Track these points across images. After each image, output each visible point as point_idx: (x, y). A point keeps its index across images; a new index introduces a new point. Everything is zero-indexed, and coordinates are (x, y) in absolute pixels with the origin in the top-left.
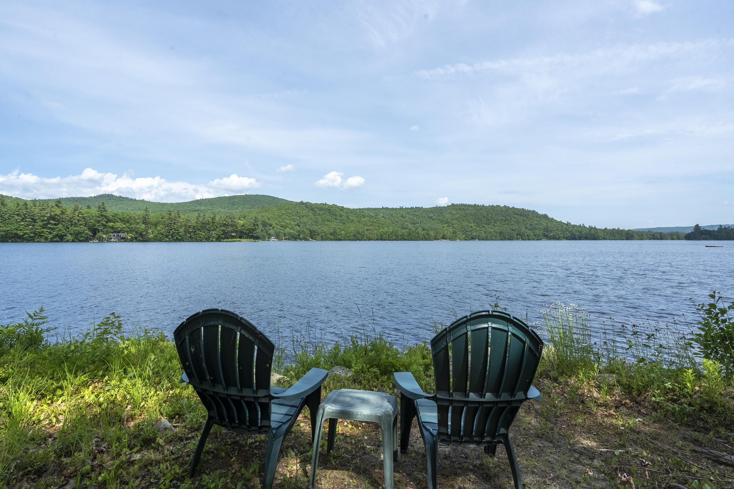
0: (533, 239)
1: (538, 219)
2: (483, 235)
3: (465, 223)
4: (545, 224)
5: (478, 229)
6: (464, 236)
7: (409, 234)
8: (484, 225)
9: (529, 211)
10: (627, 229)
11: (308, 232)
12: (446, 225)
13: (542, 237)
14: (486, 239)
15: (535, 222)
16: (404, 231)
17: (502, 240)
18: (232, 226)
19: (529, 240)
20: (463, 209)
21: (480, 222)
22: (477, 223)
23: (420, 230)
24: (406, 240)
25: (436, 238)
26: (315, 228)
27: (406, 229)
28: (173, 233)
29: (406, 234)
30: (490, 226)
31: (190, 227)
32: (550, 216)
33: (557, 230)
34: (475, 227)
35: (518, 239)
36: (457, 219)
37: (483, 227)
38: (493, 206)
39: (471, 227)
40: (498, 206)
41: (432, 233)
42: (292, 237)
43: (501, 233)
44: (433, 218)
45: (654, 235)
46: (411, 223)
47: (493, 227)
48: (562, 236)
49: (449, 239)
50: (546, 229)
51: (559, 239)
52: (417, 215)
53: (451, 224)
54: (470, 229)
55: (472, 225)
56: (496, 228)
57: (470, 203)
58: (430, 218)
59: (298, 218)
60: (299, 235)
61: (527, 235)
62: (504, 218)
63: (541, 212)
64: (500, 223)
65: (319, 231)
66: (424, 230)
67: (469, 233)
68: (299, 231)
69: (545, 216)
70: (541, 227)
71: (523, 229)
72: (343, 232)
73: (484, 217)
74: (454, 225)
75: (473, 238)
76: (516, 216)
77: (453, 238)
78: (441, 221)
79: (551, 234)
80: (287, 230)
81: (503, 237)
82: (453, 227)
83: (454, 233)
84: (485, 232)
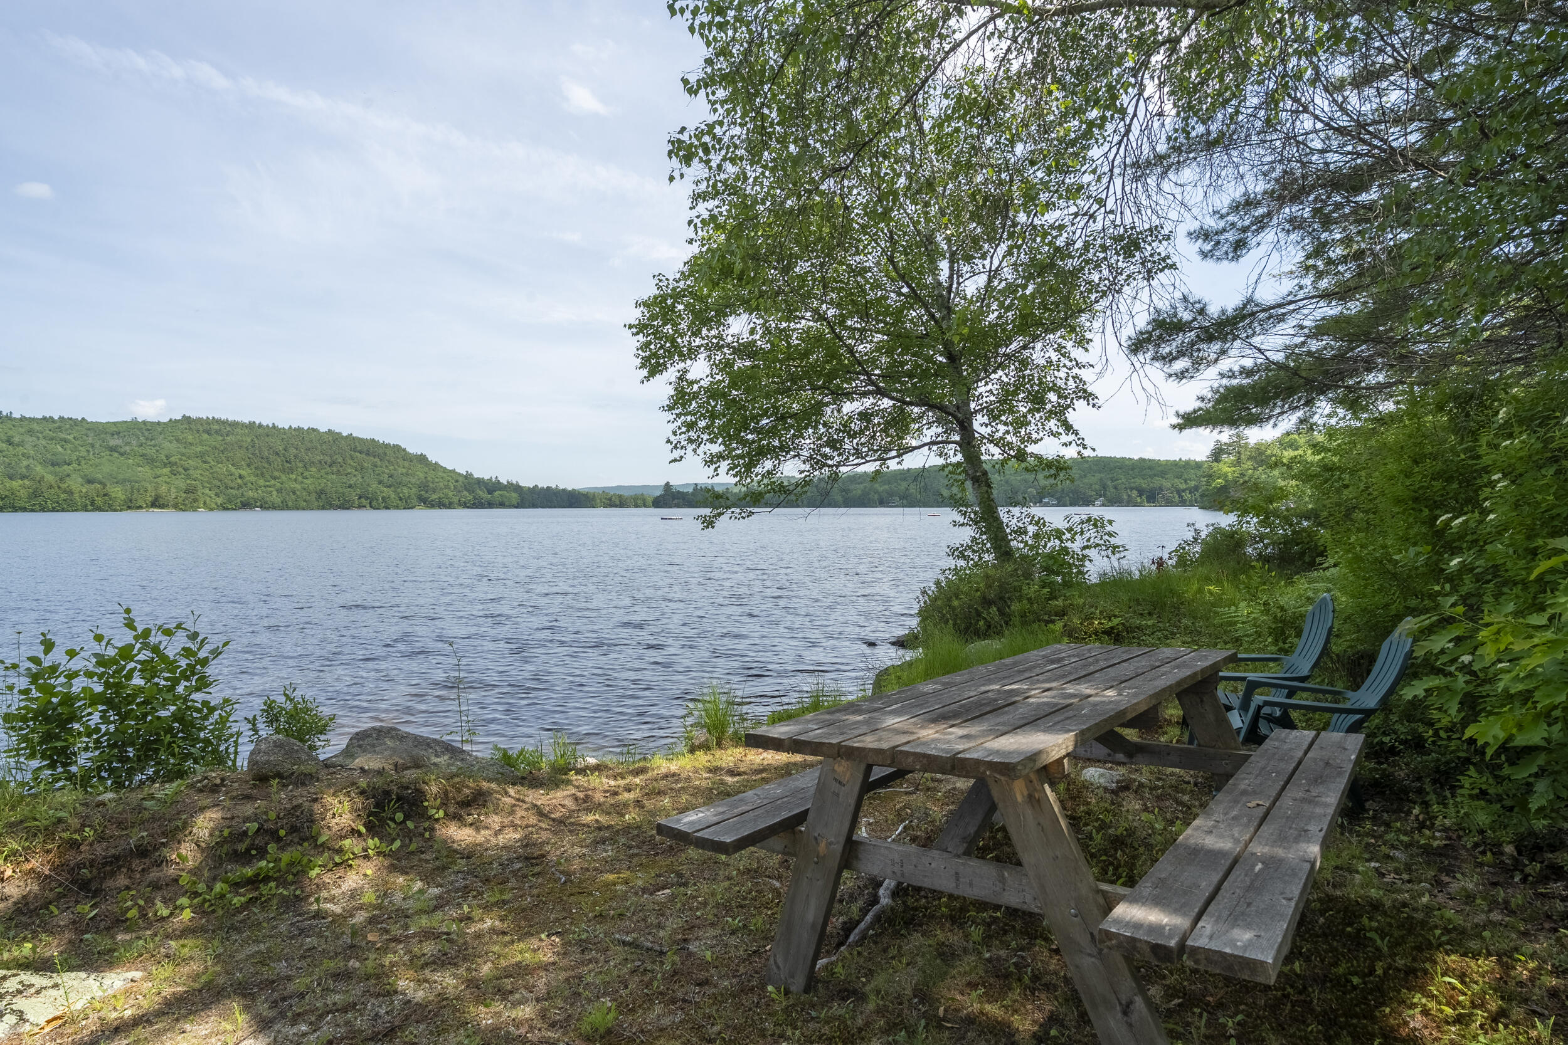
0: (397, 507)
1: (406, 464)
2: (275, 498)
3: (222, 469)
4: (422, 475)
5: (261, 482)
6: (219, 501)
7: (35, 494)
8: (276, 474)
9: (387, 446)
10: (570, 489)
12: (166, 470)
13: (415, 501)
14: (284, 507)
15: (401, 470)
16: (16, 484)
17: (323, 508)
19: (387, 508)
20: (217, 432)
21: (266, 465)
22: (256, 468)
23: (75, 483)
24: (24, 510)
25: (131, 505)
27: (23, 477)
29: (23, 493)
30: (293, 476)
32: (433, 458)
33: (447, 487)
34: (253, 478)
35: (361, 507)
36: (201, 456)
37: (275, 478)
38: (299, 429)
39: (241, 477)
40: (314, 430)
41: (118, 493)
43: (320, 493)
44: (122, 450)
45: (610, 499)
46: (44, 463)
47: (300, 478)
48: (456, 500)
49: (176, 506)
50: (424, 486)
51: (450, 506)
52: (66, 441)
53: (181, 469)
54: (239, 481)
55: (243, 472)
56: (306, 481)
57: (238, 419)
58: (113, 449)
61: (383, 498)
62: (328, 459)
63: (412, 449)
64: (319, 471)
66: (89, 482)
67: (234, 492)
69: (422, 459)
70: (413, 481)
71: (374, 486)
73: (277, 454)
74: (191, 472)
75: (246, 505)
76: (358, 455)
77: (188, 502)
78: (150, 461)
79: (434, 496)
81: (327, 501)
82: (188, 477)
83: (190, 490)
84: (279, 491)
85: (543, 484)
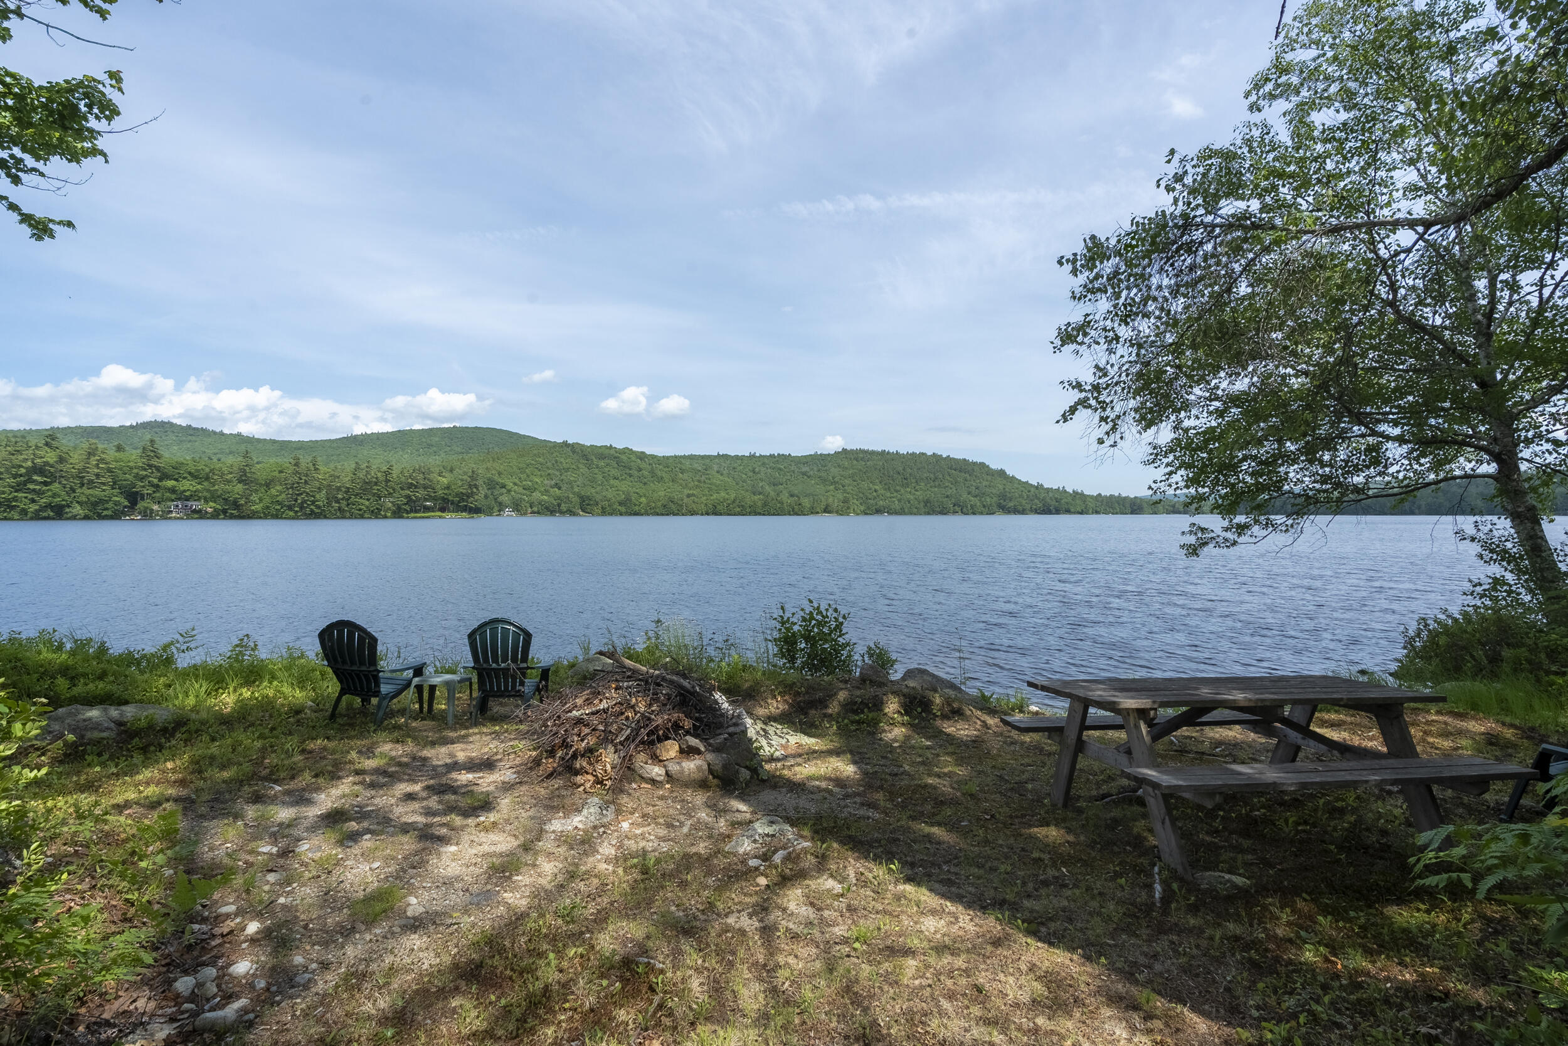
0: (981, 513)
1: (989, 478)
2: (897, 505)
3: (865, 485)
4: (1001, 487)
5: (888, 494)
6: (862, 508)
7: (765, 504)
8: (898, 488)
9: (975, 464)
10: (1132, 496)
11: (575, 499)
12: (832, 487)
13: (995, 508)
14: (901, 512)
15: (985, 483)
16: (756, 497)
17: (929, 514)
18: (425, 488)
19: (974, 514)
20: (862, 459)
21: (892, 482)
22: (885, 484)
23: (785, 497)
24: (760, 514)
25: (813, 512)
26: (589, 491)
27: (760, 493)
28: (304, 501)
29: (760, 504)
30: (909, 490)
31: (339, 489)
32: (1010, 472)
33: (1021, 496)
34: (883, 492)
35: (955, 512)
36: (852, 476)
37: (897, 491)
38: (913, 454)
39: (876, 491)
40: (923, 454)
41: (806, 502)
42: (547, 508)
43: (927, 502)
44: (809, 474)
45: (1174, 506)
46: (769, 484)
47: (913, 491)
48: (1028, 507)
49: (837, 512)
50: (1003, 496)
51: (1023, 512)
52: (780, 469)
53: (840, 486)
54: (875, 494)
55: (877, 488)
56: (917, 493)
57: (875, 449)
58: (804, 474)
59: (558, 473)
60: (559, 505)
61: (971, 506)
62: (932, 476)
63: (994, 466)
64: (926, 485)
65: (598, 497)
66: (792, 496)
67: (871, 502)
68: (559, 498)
69: (1002, 473)
70: (994, 491)
71: (965, 496)
72: (643, 500)
73: (899, 473)
74: (846, 488)
75: (879, 511)
76: (954, 471)
77: (843, 510)
78: (824, 481)
79: (1011, 504)
80: (537, 495)
81: (932, 508)
82: (845, 491)
83: (845, 501)
84: (899, 501)
85: (1106, 492)
